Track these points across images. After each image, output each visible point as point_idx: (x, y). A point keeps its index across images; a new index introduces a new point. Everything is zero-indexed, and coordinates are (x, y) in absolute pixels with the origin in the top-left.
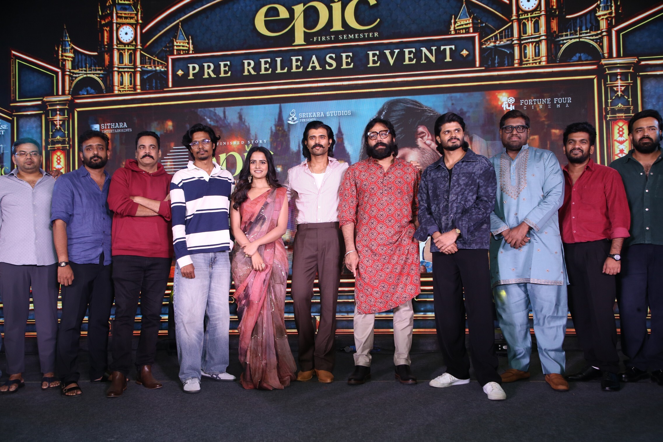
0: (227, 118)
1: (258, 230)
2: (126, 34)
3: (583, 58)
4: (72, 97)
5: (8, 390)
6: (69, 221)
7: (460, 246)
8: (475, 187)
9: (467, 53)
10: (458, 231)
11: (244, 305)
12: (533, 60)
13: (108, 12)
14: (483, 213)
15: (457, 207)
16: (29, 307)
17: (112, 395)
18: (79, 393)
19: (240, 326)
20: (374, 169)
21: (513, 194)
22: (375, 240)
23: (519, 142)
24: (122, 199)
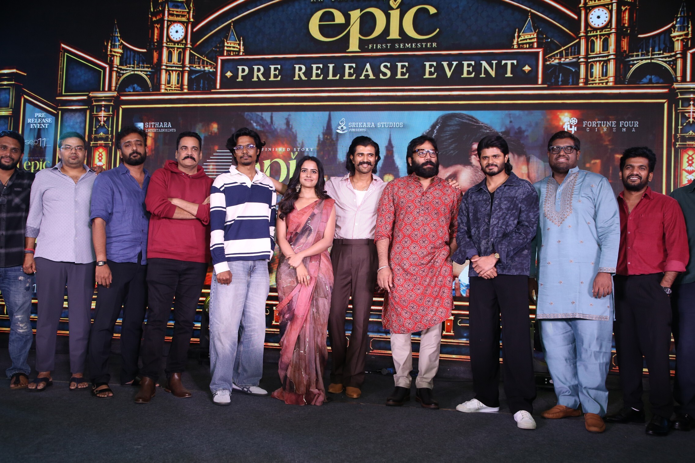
0: (274, 123)
1: (304, 241)
2: (177, 32)
3: (653, 81)
4: (118, 93)
5: (36, 388)
6: (108, 220)
7: (500, 272)
8: (516, 212)
9: (530, 69)
10: (497, 256)
11: (287, 319)
12: (599, 80)
13: (160, 9)
14: (524, 238)
15: (498, 231)
17: (141, 401)
18: (111, 395)
19: (282, 340)
20: (413, 187)
21: (557, 220)
22: (408, 259)
23: (567, 164)
24: (160, 200)
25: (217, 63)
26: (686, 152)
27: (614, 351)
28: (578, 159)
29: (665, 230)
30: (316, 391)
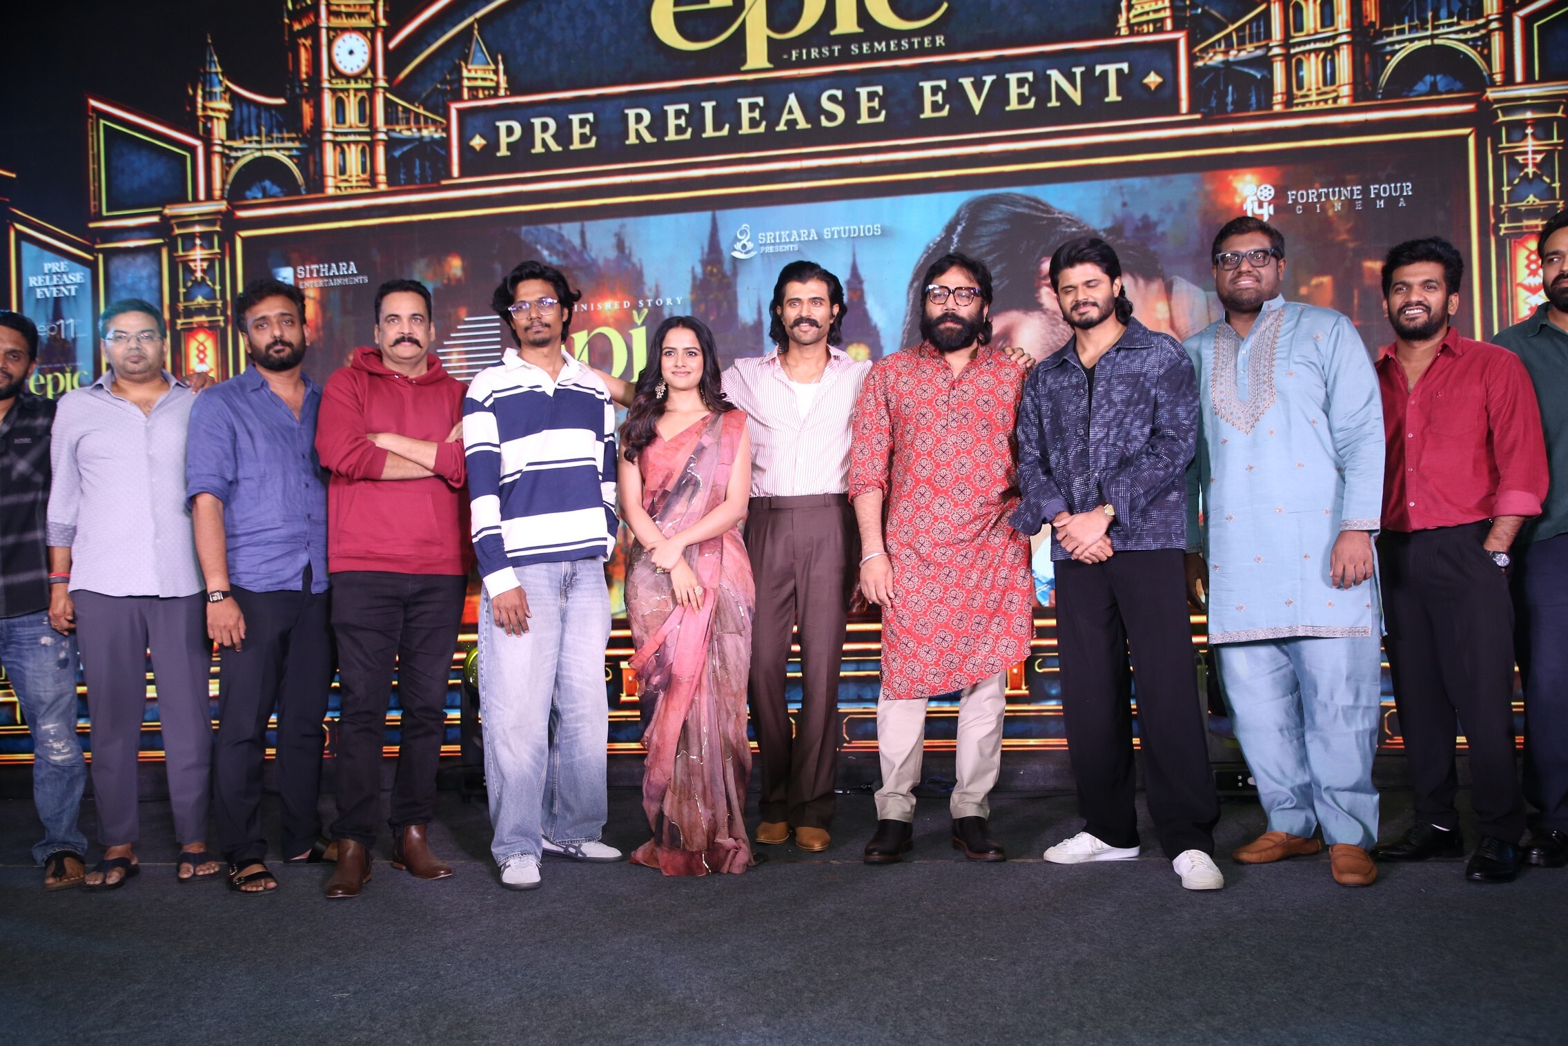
0: (588, 247)
1: (684, 510)
2: (351, 53)
3: (1441, 86)
4: (229, 203)
5: (104, 882)
6: (227, 497)
7: (1120, 547)
8: (1146, 407)
9: (1159, 80)
10: (1109, 510)
11: (656, 688)
12: (1318, 95)
13: (309, 2)
14: (1167, 466)
15: (1108, 455)
16: (145, 691)
17: (340, 892)
18: (272, 885)
19: (647, 734)
20: (929, 372)
21: (1243, 420)
22: (927, 532)
23: (1257, 291)
24: (350, 440)
25: (448, 118)
26: (1522, 244)
27: (1390, 702)
28: (1281, 278)
29: (1491, 425)
30: (729, 842)
